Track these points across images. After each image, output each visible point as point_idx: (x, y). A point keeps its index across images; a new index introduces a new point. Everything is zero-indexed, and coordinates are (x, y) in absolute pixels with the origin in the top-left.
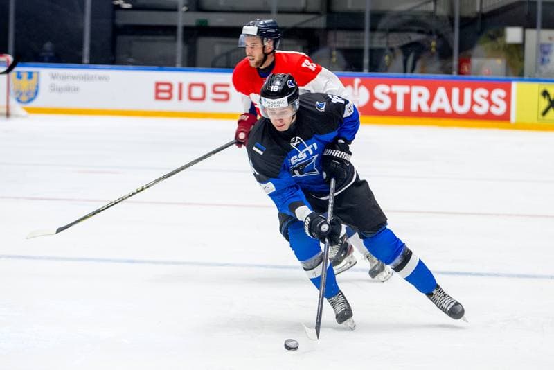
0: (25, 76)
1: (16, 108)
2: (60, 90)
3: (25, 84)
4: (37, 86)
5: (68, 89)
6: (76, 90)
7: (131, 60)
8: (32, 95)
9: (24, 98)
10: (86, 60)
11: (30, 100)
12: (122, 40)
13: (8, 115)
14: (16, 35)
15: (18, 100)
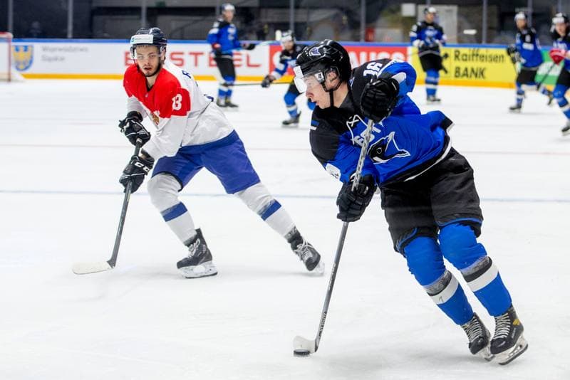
0: (22, 49)
1: (16, 74)
2: (50, 60)
3: (22, 55)
4: (32, 57)
5: (56, 59)
6: (62, 59)
7: (106, 35)
8: (27, 65)
9: (22, 67)
10: (70, 35)
11: (26, 68)
12: (98, 19)
13: (9, 80)
14: (15, 18)
15: (18, 69)
